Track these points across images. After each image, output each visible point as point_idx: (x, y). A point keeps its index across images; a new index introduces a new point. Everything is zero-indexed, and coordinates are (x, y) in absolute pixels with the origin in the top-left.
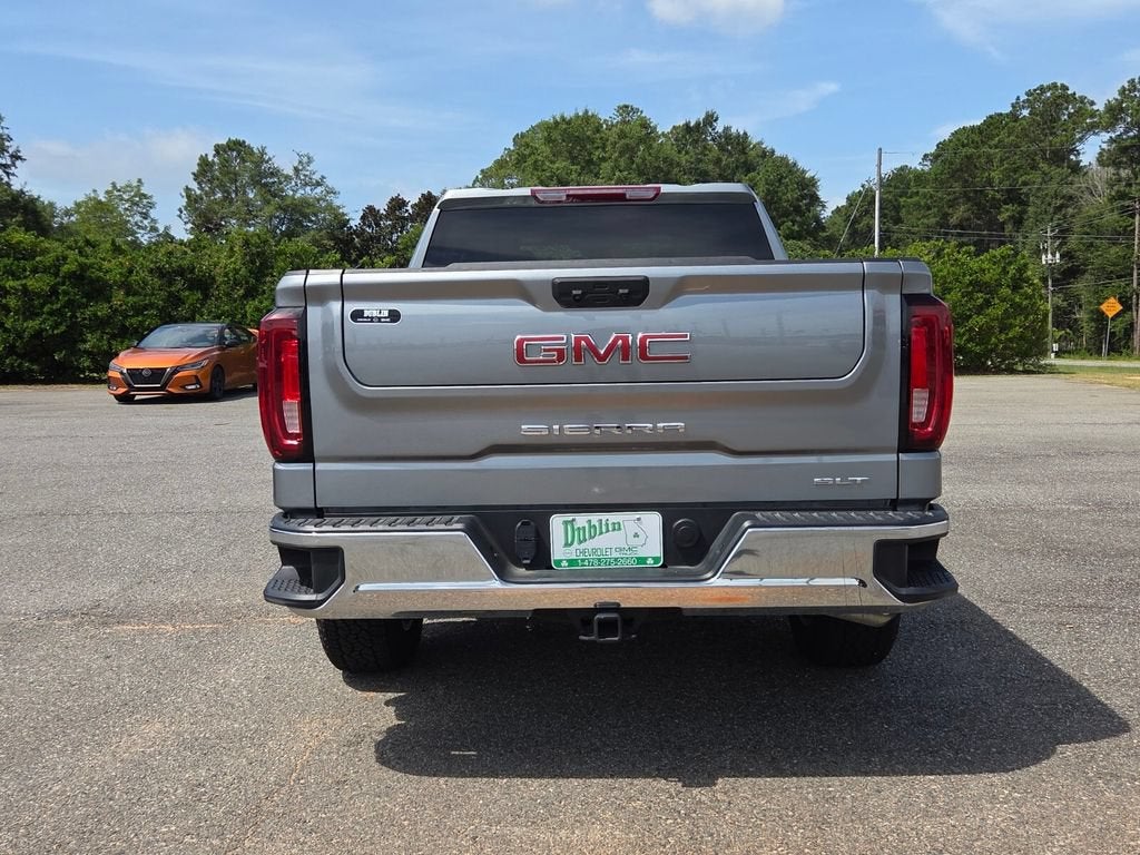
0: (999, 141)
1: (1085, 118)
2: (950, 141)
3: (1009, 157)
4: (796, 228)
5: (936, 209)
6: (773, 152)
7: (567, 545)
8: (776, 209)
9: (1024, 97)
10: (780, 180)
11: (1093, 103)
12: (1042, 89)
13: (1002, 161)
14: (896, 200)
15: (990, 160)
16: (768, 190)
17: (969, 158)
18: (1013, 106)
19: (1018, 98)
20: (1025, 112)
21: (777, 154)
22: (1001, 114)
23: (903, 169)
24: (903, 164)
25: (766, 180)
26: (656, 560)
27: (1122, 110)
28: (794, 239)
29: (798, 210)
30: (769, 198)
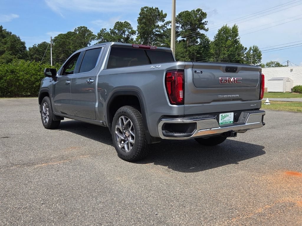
0: (72, 39)
1: (91, 36)
2: (58, 37)
3: (74, 43)
4: (21, 56)
5: (56, 54)
6: (11, 33)
7: (221, 120)
8: (14, 50)
9: (77, 29)
10: (15, 42)
11: (92, 33)
12: (81, 27)
13: (73, 44)
14: (43, 51)
15: (69, 43)
16: (12, 44)
17: (64, 42)
18: (75, 30)
19: (76, 29)
20: (78, 32)
21: (13, 34)
22: (71, 32)
23: (45, 42)
24: (45, 41)
25: (11, 41)
26: (232, 121)
27: (101, 35)
28: (20, 59)
29: (21, 51)
30: (12, 46)
